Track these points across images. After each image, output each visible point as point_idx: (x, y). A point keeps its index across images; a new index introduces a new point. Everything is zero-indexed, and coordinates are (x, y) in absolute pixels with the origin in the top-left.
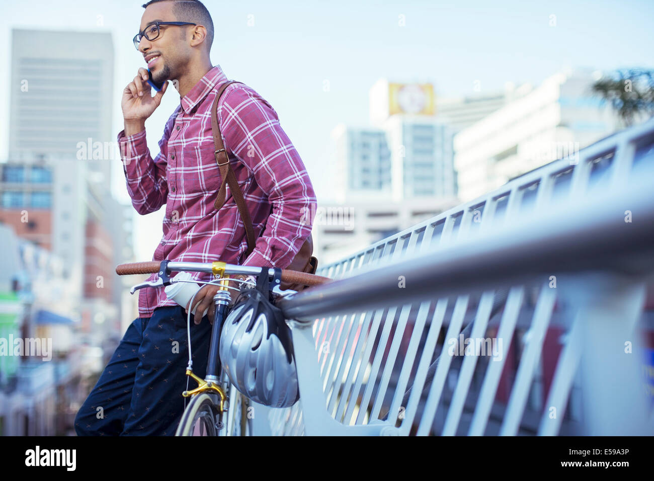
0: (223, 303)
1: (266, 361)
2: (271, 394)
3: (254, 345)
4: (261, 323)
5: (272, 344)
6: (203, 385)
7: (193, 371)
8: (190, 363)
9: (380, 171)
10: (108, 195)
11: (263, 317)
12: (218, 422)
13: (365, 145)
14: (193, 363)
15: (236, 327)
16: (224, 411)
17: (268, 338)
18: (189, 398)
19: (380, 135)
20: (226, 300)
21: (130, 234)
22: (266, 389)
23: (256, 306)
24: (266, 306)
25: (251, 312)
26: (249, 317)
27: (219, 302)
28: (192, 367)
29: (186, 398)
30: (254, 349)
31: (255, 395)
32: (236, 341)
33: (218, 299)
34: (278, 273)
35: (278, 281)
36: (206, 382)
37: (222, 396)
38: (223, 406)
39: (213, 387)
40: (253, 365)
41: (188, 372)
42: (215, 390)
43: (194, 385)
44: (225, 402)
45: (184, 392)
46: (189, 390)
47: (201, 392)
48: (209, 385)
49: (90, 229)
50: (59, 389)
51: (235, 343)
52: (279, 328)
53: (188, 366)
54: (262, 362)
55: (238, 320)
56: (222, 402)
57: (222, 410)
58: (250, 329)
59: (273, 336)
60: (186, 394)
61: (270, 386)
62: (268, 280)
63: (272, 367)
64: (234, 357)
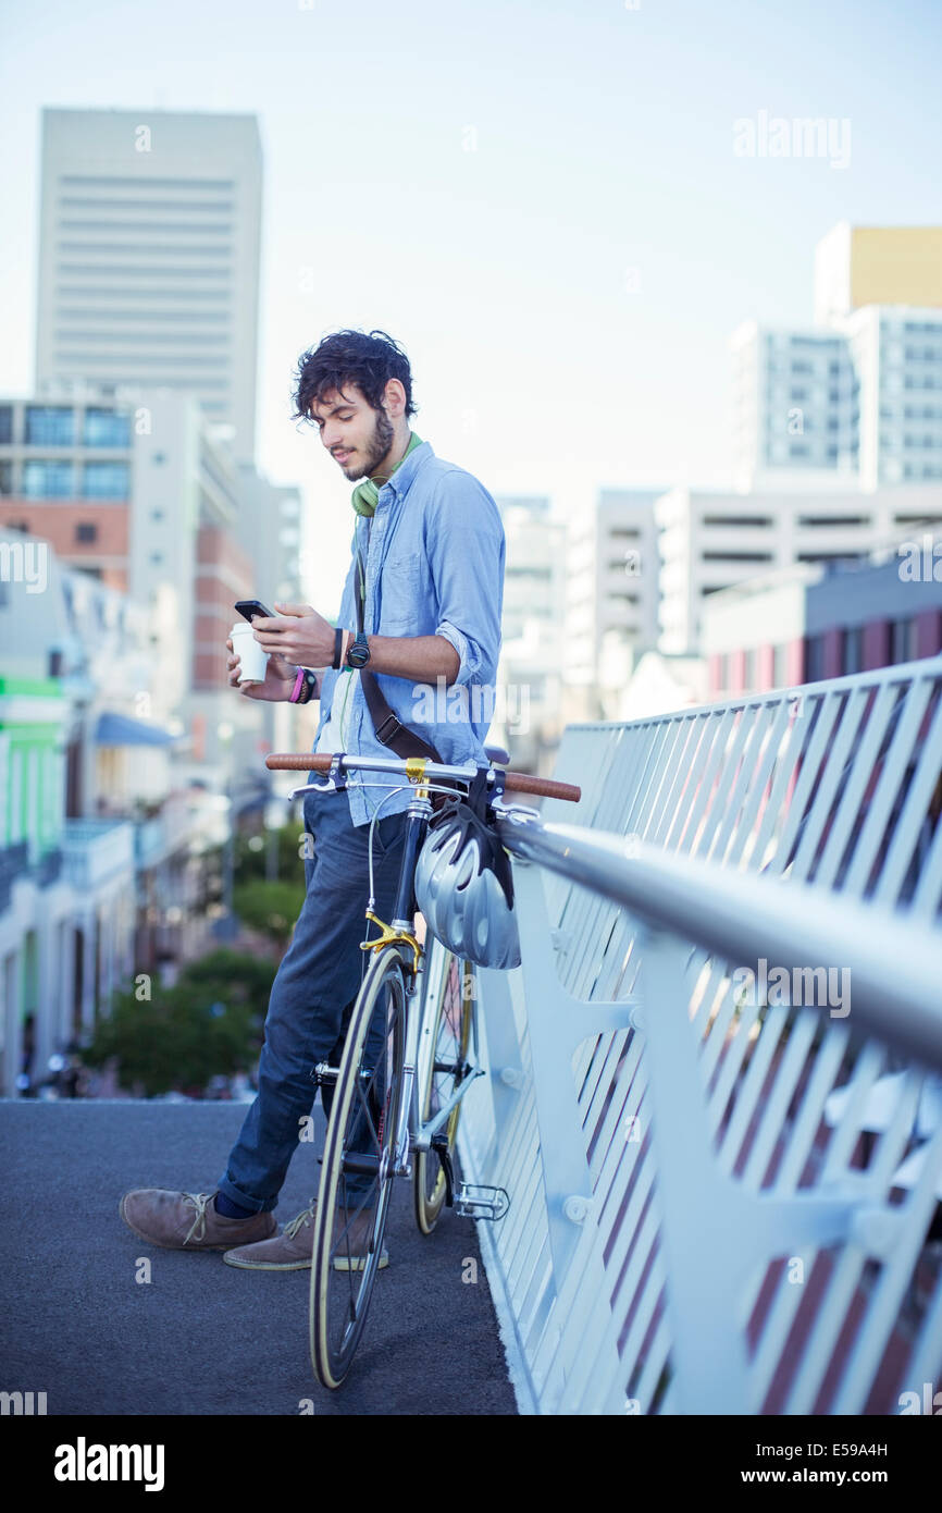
0: (420, 815)
1: (477, 904)
2: (486, 950)
3: (461, 882)
4: (472, 851)
5: (485, 883)
6: (389, 934)
7: (375, 914)
8: (372, 901)
9: (833, 425)
10: (248, 468)
11: (474, 844)
12: (409, 987)
13: (800, 368)
14: (376, 902)
15: (436, 856)
16: (419, 971)
17: (480, 874)
18: (368, 952)
19: (836, 343)
20: (425, 812)
21: (293, 552)
22: (478, 945)
23: (465, 828)
24: (478, 829)
25: (457, 836)
26: (455, 842)
27: (413, 814)
28: (374, 907)
29: (366, 951)
30: (461, 888)
31: (463, 950)
32: (437, 876)
33: (412, 810)
34: (501, 779)
35: (499, 790)
36: (394, 930)
37: (416, 950)
38: (417, 964)
39: (404, 937)
40: (458, 910)
41: (368, 915)
42: (407, 942)
43: (378, 933)
44: (421, 959)
45: (362, 944)
46: (369, 940)
47: (386, 945)
48: (399, 935)
49: (208, 543)
50: (143, 877)
51: (435, 878)
52: (496, 860)
53: (368, 906)
54: (471, 907)
55: (440, 847)
56: (415, 959)
57: (415, 969)
58: (455, 860)
59: (487, 872)
60: (365, 946)
61: (482, 939)
62: (485, 788)
63: (485, 912)
64: (433, 897)
